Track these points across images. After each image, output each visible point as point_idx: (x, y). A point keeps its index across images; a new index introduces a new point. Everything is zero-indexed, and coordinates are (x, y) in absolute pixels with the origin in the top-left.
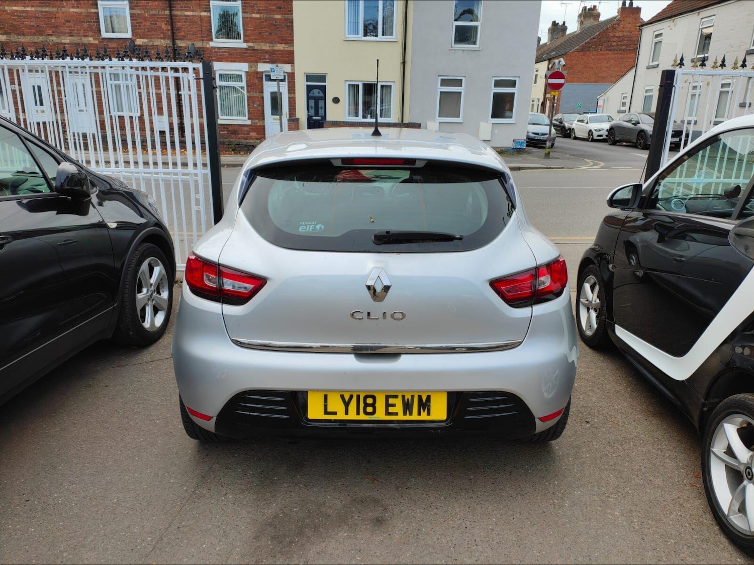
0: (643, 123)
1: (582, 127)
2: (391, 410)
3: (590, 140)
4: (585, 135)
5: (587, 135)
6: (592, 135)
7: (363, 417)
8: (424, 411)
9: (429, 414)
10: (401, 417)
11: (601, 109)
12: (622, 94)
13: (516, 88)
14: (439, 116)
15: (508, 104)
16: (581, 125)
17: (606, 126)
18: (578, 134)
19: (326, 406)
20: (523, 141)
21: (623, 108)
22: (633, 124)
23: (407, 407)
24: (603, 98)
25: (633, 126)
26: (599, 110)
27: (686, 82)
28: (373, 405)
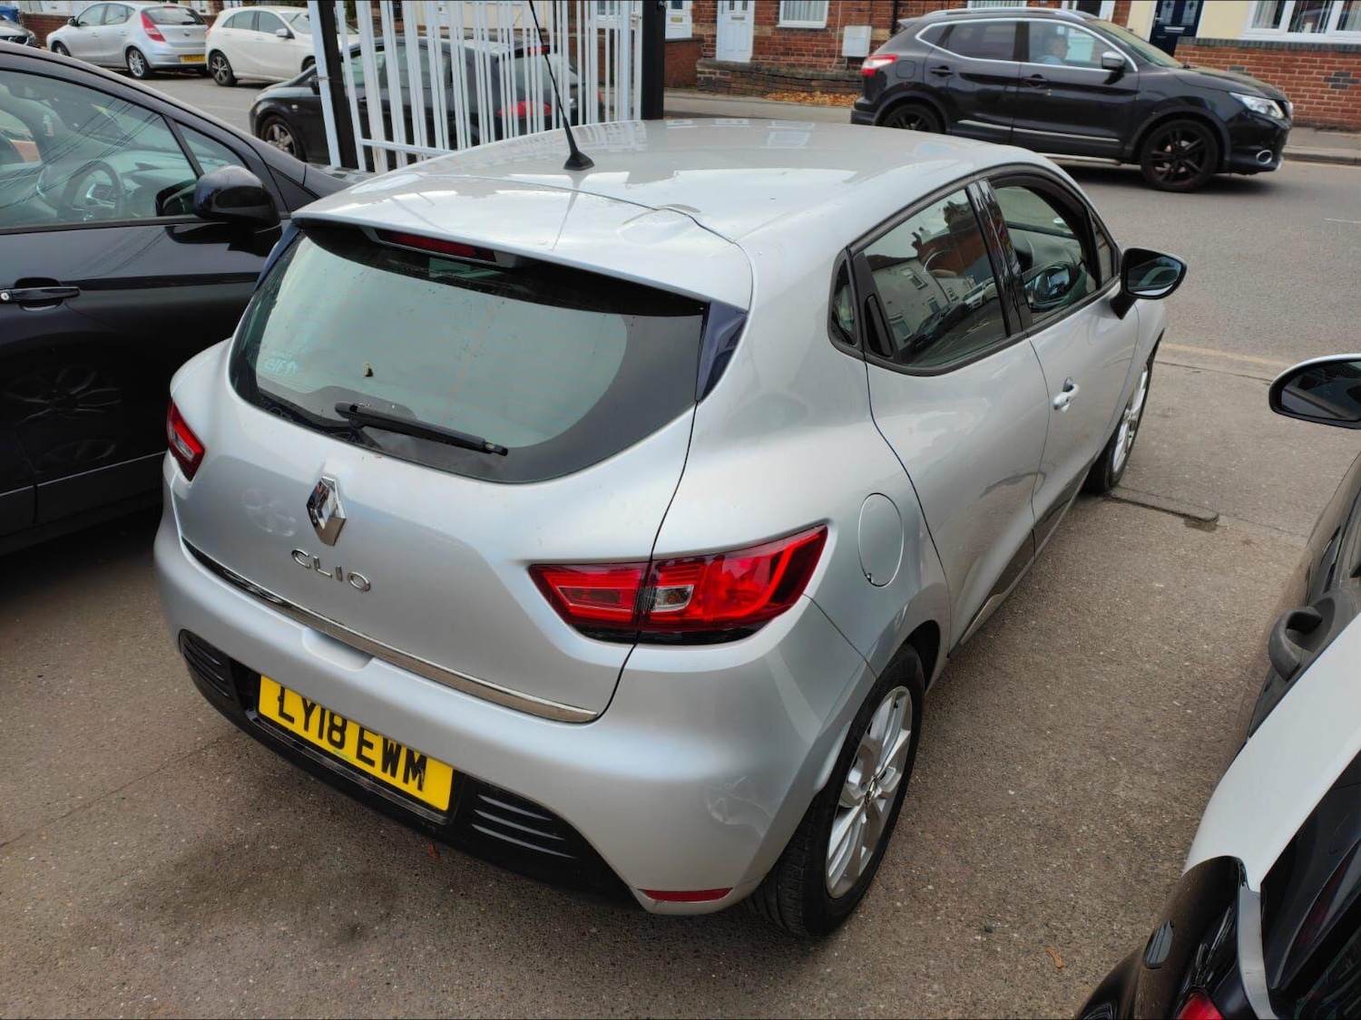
2: (366, 752)
7: (325, 744)
8: (414, 779)
9: (420, 787)
10: (376, 771)
19: (282, 702)
23: (390, 761)
28: (342, 732)
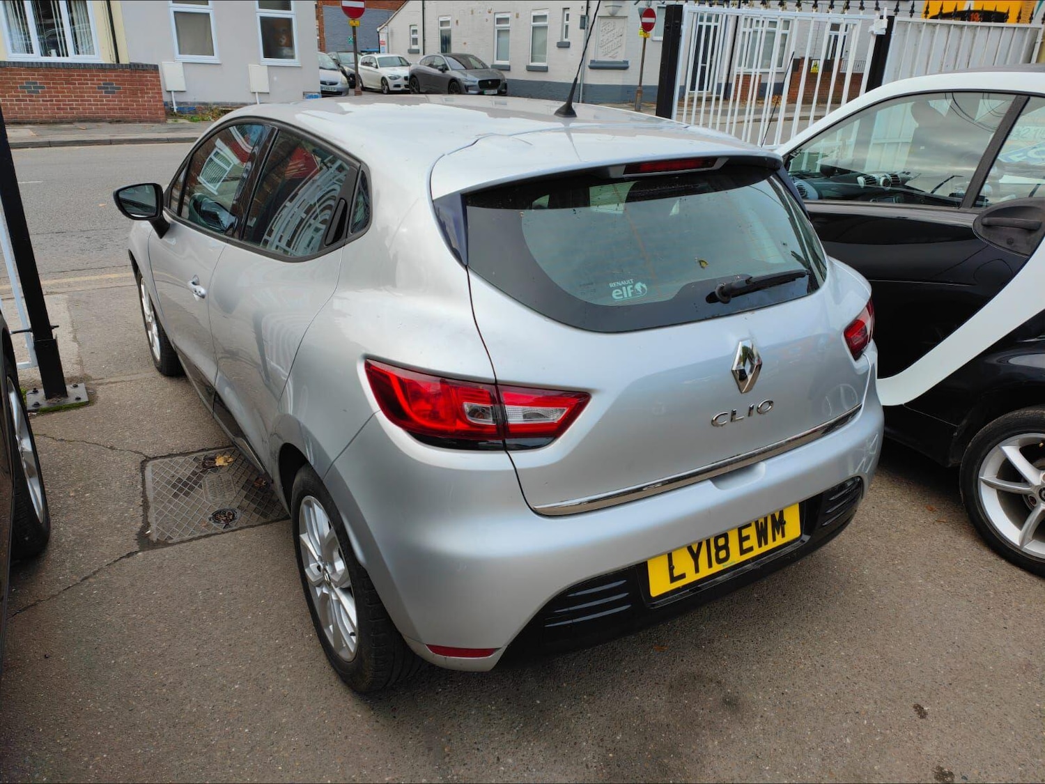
0: (453, 69)
1: (370, 72)
2: (746, 545)
3: (385, 92)
4: (377, 85)
5: (380, 85)
6: (387, 84)
7: (717, 568)
8: (778, 533)
9: (783, 536)
11: (386, 46)
12: (410, 26)
13: (293, 11)
14: (180, 53)
15: (284, 37)
16: (369, 70)
17: (404, 72)
18: (367, 84)
19: (671, 568)
20: (316, 94)
21: (415, 47)
22: (440, 70)
23: (762, 535)
24: (385, 31)
25: (440, 72)
26: (383, 47)
27: (490, 12)
28: (726, 547)
